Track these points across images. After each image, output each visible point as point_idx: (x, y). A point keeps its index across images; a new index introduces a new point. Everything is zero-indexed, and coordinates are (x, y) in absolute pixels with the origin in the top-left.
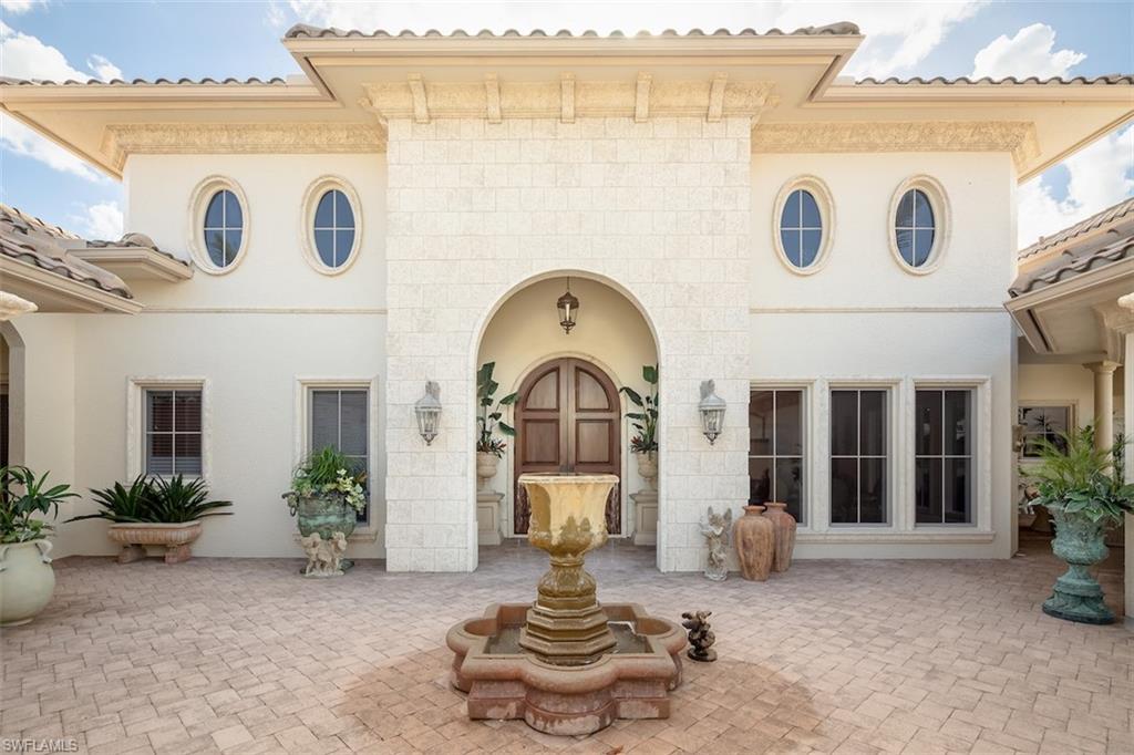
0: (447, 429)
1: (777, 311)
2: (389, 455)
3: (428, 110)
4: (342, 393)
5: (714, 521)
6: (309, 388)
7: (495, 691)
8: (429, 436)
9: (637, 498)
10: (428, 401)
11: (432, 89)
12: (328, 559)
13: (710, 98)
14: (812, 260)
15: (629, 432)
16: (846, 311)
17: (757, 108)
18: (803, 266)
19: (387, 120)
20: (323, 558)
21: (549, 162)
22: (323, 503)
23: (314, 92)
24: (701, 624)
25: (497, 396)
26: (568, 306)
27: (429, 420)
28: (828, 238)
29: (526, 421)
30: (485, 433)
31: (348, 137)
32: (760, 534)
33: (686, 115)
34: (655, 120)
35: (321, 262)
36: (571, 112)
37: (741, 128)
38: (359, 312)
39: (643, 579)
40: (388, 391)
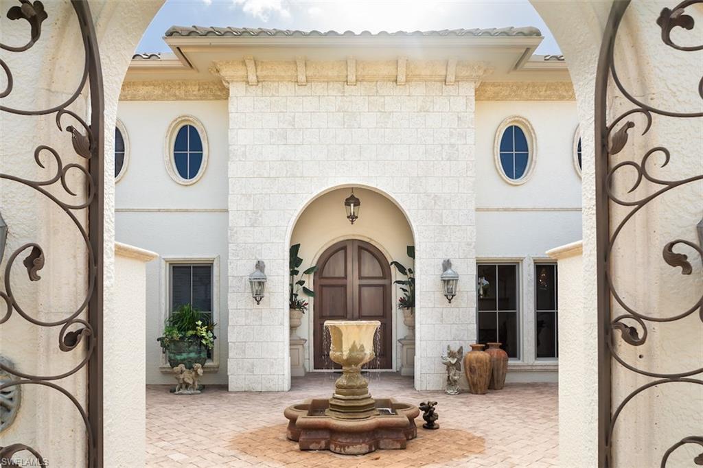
0: (269, 293)
1: (498, 210)
2: (230, 311)
3: (257, 77)
4: (193, 267)
5: (451, 355)
6: (170, 264)
7: (313, 435)
8: (258, 298)
9: (403, 342)
10: (258, 274)
11: (260, 63)
12: (191, 382)
13: (447, 70)
14: (522, 174)
15: (397, 293)
16: (545, 210)
17: (479, 77)
18: (516, 178)
19: (229, 83)
20: (188, 381)
21: (339, 111)
22: (186, 344)
23: (179, 64)
24: (430, 407)
25: (302, 268)
26: (352, 205)
27: (258, 288)
28: (532, 160)
29: (322, 286)
30: (293, 295)
31: (199, 90)
32: (480, 363)
33: (431, 81)
34: (410, 83)
35: (178, 174)
36: (354, 79)
37: (469, 90)
38: (206, 211)
39: (404, 394)
40: (229, 266)
